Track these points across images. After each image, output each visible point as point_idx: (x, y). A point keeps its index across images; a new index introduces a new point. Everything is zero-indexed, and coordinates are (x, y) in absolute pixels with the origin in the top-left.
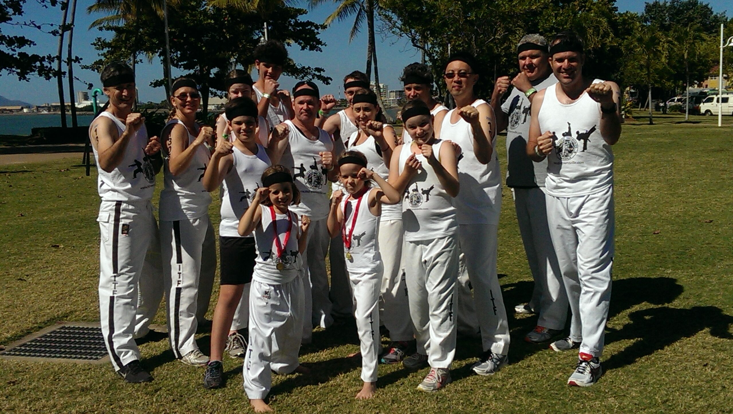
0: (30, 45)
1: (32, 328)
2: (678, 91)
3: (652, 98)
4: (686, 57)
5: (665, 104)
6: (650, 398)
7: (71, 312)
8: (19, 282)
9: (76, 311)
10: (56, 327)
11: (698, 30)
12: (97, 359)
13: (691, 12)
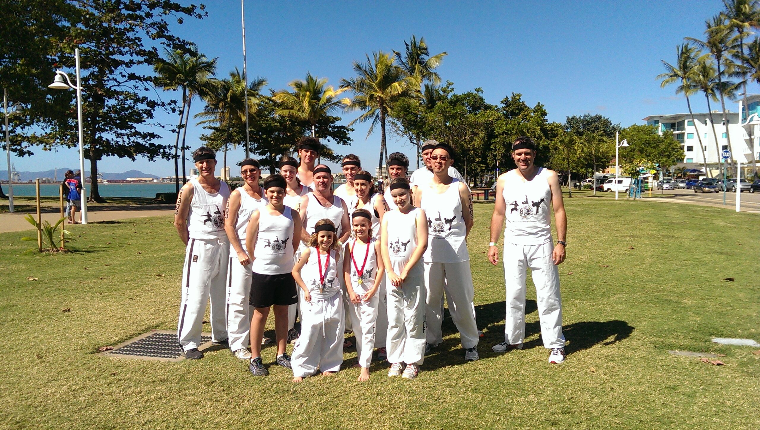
0: (158, 138)
1: (134, 334)
2: (588, 175)
3: (571, 180)
4: (593, 153)
5: (580, 184)
6: (560, 395)
7: (162, 323)
8: (130, 301)
9: (166, 322)
10: (150, 334)
11: (602, 135)
12: (175, 357)
13: (597, 123)
